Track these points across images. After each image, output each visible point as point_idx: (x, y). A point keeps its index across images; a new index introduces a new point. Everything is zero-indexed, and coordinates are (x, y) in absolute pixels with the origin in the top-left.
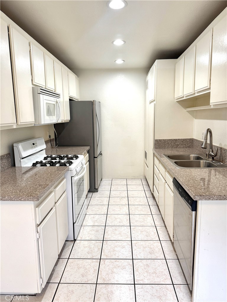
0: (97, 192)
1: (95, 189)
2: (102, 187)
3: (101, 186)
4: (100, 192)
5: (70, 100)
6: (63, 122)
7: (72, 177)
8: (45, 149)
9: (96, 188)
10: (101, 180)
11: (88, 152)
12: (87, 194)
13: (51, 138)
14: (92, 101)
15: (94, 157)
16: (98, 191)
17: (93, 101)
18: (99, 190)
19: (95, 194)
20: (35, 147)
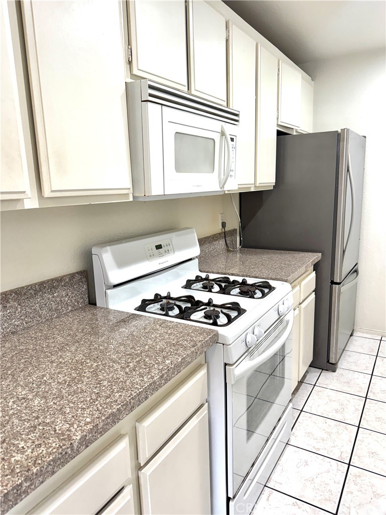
0: (334, 371)
1: (328, 361)
2: (350, 356)
3: (349, 353)
4: (342, 375)
5: (279, 133)
6: (253, 190)
7: (226, 365)
8: (197, 257)
9: (332, 360)
10: (351, 335)
11: (316, 267)
12: (307, 372)
13: (227, 229)
14: (340, 131)
15: (333, 283)
16: (337, 370)
17: (343, 130)
18: (339, 365)
19: (327, 378)
20: (161, 255)
